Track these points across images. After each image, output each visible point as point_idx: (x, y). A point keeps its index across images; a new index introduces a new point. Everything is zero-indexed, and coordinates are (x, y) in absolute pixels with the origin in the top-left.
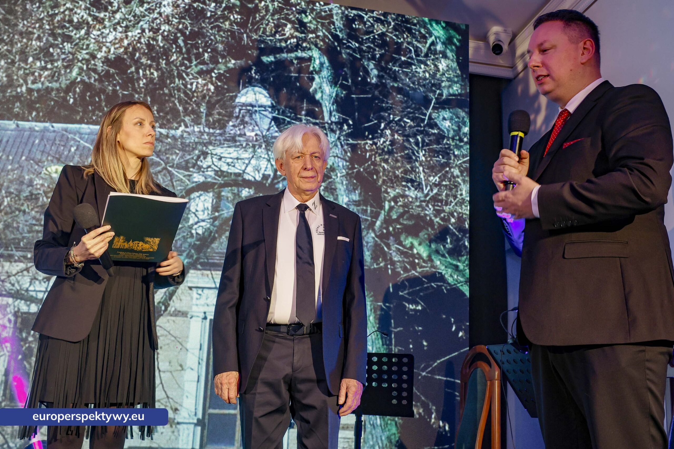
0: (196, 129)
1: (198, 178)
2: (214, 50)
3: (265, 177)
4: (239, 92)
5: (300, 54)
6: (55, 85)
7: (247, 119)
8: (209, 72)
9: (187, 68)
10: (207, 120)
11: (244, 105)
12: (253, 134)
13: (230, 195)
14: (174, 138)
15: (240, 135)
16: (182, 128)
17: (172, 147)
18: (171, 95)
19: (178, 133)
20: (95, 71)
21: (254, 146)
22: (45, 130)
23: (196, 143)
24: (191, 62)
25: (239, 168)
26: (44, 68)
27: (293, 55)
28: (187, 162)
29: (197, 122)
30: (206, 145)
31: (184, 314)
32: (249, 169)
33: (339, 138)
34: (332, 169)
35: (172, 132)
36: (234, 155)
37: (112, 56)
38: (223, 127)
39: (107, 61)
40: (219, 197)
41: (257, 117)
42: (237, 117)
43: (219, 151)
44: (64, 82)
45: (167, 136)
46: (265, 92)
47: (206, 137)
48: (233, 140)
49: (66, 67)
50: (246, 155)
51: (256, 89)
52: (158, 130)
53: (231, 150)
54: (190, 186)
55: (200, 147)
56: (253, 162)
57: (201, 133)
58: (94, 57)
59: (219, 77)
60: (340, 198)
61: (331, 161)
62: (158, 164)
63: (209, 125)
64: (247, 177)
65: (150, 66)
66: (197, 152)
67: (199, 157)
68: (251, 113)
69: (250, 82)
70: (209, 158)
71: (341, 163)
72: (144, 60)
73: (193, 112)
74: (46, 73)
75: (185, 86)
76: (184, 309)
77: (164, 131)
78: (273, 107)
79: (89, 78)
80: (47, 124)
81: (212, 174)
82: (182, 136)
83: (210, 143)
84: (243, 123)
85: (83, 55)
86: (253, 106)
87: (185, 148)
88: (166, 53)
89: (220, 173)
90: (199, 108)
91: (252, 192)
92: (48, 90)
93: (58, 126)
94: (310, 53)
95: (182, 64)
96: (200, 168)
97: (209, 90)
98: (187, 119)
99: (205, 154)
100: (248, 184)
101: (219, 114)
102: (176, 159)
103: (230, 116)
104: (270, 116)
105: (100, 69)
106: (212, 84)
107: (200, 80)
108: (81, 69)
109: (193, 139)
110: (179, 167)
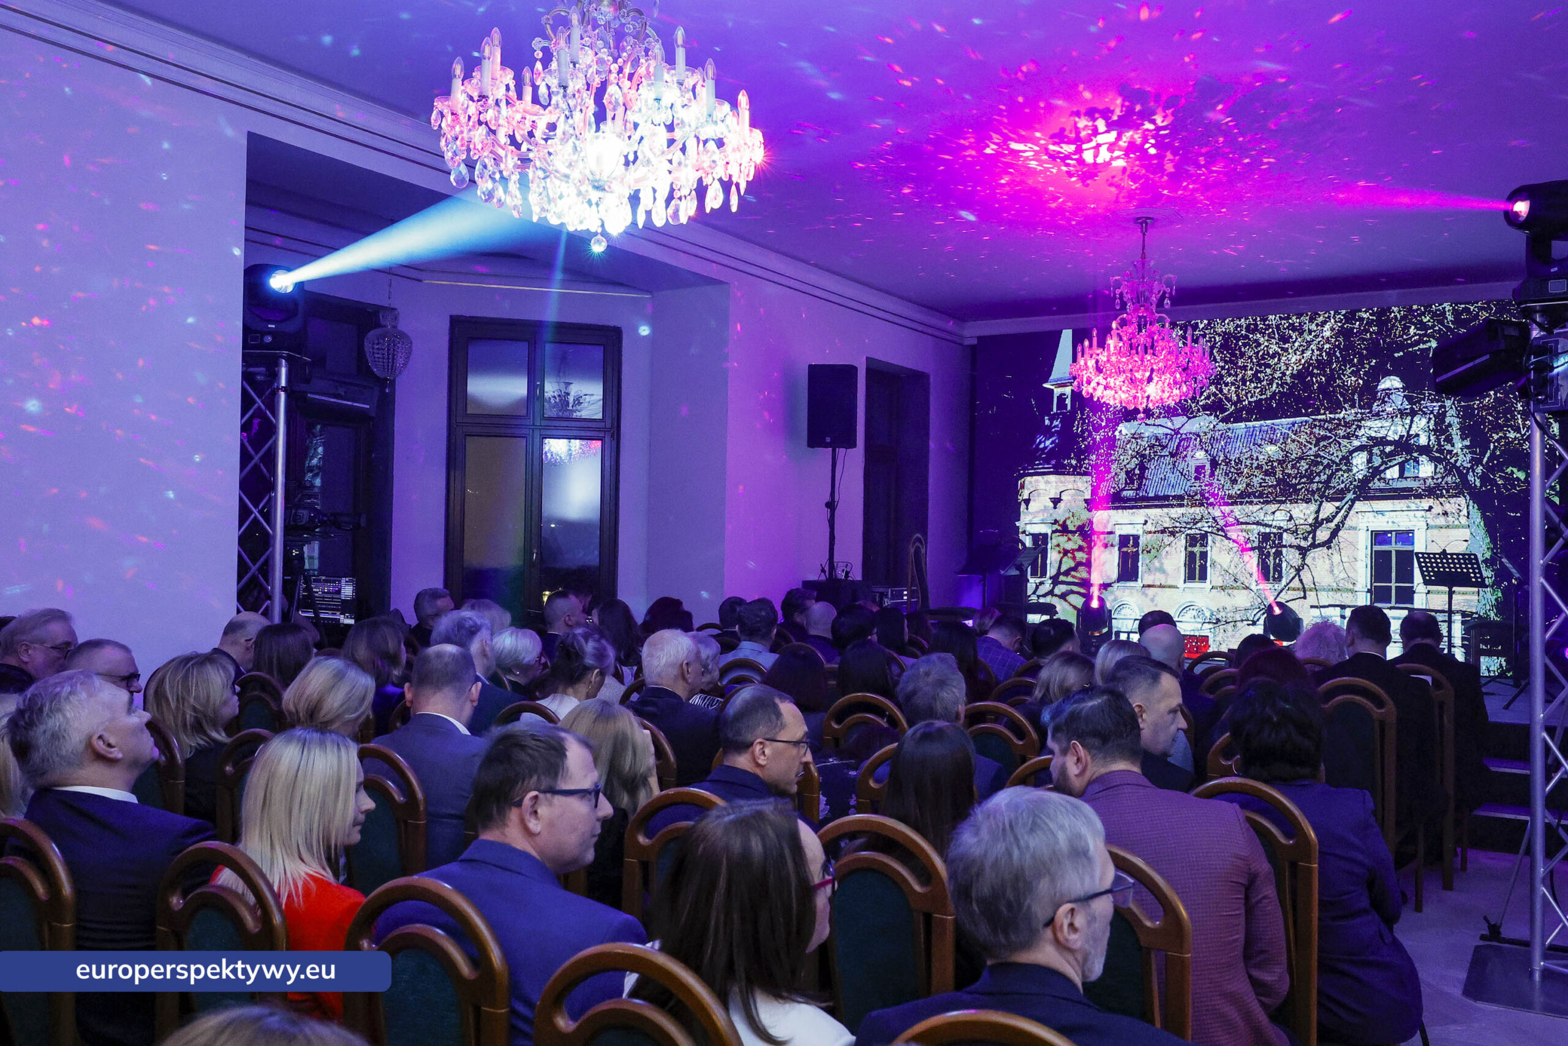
0: (1353, 411)
1: (1356, 443)
2: (1361, 354)
3: (1402, 437)
4: (1379, 381)
5: (1422, 346)
6: (1264, 397)
7: (1386, 399)
8: (1359, 370)
9: (1343, 371)
10: (1359, 404)
11: (1383, 390)
12: (1391, 409)
13: (1379, 453)
14: (1339, 419)
15: (1383, 411)
16: (1344, 412)
17: (1339, 425)
18: (1334, 391)
19: (1341, 416)
20: (1287, 384)
21: (1392, 417)
22: (1261, 426)
23: (1354, 421)
24: (1346, 367)
25: (1382, 433)
26: (1255, 388)
27: (1417, 348)
28: (1349, 433)
29: (1353, 406)
30: (1360, 421)
31: (1355, 528)
32: (1390, 433)
33: (1454, 403)
34: (1450, 425)
35: (1337, 416)
36: (1380, 425)
37: (1295, 372)
38: (1370, 407)
39: (1292, 376)
40: (1371, 454)
41: (1393, 397)
42: (1379, 399)
43: (1369, 423)
44: (1269, 394)
45: (1334, 419)
46: (1398, 379)
47: (1359, 415)
48: (1378, 414)
49: (1268, 385)
50: (1387, 424)
51: (1392, 377)
52: (1328, 415)
53: (1377, 422)
54: (1352, 448)
55: (1356, 423)
56: (1392, 428)
57: (1356, 413)
58: (1284, 374)
59: (1366, 373)
60: (1456, 445)
61: (1447, 420)
62: (1331, 437)
63: (1361, 407)
64: (1388, 438)
65: (1319, 375)
66: (1354, 427)
67: (1356, 429)
68: (1388, 395)
69: (1388, 373)
70: (1362, 430)
71: (1456, 420)
72: (1315, 371)
73: (1350, 400)
74: (1258, 390)
75: (1343, 383)
76: (1354, 525)
77: (1332, 416)
78: (1403, 388)
79: (1283, 389)
80: (1262, 422)
81: (1366, 439)
82: (1344, 418)
83: (1363, 419)
84: (1384, 402)
85: (1278, 375)
86: (1390, 390)
87: (1347, 425)
88: (1330, 363)
89: (1370, 438)
90: (1353, 396)
91: (1393, 448)
92: (1261, 400)
93: (1269, 422)
94: (1429, 344)
95: (1340, 369)
96: (1357, 437)
97: (1359, 384)
98: (1346, 405)
99: (1359, 427)
100: (1390, 443)
101: (1367, 399)
102: (1341, 433)
103: (1375, 399)
104: (1402, 394)
105: (1289, 381)
106: (1361, 379)
107: (1353, 378)
108: (1277, 383)
109: (1351, 418)
110: (1344, 437)
